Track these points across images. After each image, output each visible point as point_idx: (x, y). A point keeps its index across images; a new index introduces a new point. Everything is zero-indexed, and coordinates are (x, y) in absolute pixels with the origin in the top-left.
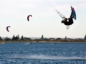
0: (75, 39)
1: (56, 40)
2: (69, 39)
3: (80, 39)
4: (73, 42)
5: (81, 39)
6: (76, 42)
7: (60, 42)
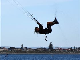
0: (35, 49)
1: (8, 50)
2: (27, 48)
3: (42, 48)
4: (33, 52)
5: (45, 48)
6: (37, 53)
7: (14, 54)
